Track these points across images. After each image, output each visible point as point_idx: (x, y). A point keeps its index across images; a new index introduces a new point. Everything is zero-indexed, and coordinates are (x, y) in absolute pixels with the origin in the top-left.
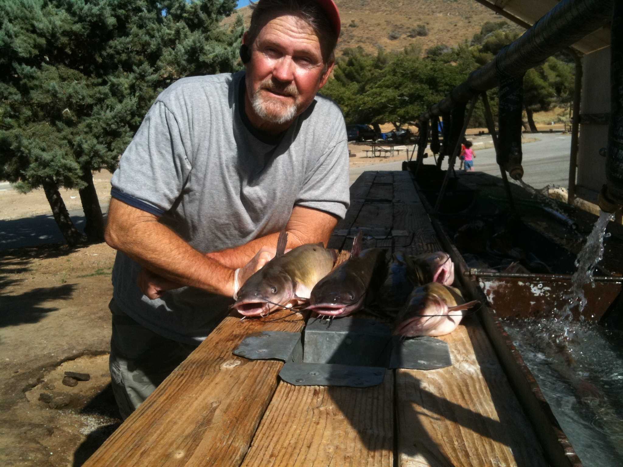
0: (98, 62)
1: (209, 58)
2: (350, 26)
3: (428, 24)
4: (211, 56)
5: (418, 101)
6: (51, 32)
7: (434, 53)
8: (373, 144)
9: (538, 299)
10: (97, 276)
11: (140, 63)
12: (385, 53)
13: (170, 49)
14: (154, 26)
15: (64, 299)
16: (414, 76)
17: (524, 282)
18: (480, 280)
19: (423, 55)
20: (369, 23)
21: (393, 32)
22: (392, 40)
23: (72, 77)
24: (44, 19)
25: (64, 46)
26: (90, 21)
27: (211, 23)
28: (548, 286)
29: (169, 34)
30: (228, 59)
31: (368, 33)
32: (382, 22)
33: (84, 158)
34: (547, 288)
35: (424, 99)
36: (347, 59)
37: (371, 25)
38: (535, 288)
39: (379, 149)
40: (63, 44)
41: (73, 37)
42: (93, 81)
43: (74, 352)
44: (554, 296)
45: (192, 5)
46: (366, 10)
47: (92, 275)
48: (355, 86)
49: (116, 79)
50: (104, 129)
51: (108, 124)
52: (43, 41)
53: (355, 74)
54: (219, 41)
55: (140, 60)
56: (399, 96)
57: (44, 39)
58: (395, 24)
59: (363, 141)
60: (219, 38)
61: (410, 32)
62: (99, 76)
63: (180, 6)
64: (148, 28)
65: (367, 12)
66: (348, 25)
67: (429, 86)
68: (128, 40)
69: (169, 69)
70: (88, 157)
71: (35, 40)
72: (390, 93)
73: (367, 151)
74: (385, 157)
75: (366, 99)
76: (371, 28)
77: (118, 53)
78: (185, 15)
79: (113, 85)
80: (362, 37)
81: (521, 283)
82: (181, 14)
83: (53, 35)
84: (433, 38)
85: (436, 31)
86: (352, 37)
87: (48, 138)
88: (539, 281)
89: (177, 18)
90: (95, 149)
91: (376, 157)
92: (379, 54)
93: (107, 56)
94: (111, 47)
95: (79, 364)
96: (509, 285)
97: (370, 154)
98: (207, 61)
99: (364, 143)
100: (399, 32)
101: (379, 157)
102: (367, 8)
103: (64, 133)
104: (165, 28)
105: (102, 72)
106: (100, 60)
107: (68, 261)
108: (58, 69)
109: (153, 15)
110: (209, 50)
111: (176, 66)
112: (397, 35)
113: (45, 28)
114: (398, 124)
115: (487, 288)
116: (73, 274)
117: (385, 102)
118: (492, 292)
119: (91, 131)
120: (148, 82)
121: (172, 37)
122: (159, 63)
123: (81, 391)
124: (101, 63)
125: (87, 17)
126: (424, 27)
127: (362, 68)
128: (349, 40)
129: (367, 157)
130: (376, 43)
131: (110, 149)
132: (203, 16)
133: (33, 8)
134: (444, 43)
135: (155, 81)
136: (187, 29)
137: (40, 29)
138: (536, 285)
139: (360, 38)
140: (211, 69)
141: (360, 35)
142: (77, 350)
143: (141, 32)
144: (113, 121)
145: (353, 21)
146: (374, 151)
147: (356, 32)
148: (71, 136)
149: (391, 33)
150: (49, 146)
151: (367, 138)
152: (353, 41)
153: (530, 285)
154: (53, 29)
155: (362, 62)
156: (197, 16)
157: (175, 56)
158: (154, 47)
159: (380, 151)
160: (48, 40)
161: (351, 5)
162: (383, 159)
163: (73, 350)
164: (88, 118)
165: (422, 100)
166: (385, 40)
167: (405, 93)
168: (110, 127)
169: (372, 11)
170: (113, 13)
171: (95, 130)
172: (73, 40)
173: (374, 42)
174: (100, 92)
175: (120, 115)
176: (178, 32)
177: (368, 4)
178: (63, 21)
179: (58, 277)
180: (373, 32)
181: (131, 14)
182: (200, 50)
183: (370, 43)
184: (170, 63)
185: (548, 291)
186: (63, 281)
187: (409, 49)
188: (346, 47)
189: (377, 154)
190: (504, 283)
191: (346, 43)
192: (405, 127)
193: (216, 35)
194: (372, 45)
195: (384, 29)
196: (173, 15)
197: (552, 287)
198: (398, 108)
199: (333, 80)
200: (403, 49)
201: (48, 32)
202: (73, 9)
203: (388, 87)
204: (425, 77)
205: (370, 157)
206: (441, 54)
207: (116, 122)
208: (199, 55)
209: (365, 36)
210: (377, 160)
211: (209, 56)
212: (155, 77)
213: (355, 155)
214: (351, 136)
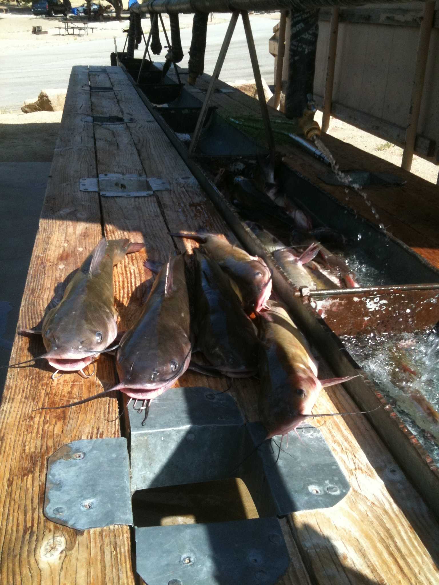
8: (65, 20)
9: (374, 313)
17: (360, 297)
18: (312, 299)
28: (385, 299)
34: (384, 302)
38: (372, 302)
39: (72, 25)
44: (390, 309)
59: (54, 16)
73: (60, 28)
74: (79, 35)
81: (356, 299)
88: (376, 294)
91: (69, 34)
96: (343, 302)
97: (63, 31)
99: (55, 18)
101: (73, 34)
115: (319, 308)
118: (324, 312)
129: (60, 35)
138: (372, 299)
146: (67, 28)
151: (57, 12)
153: (366, 300)
159: (73, 28)
162: (77, 37)
185: (385, 304)
189: (71, 31)
190: (338, 300)
197: (389, 300)
205: (63, 35)
210: (72, 38)
213: (46, 32)
214: (39, 9)
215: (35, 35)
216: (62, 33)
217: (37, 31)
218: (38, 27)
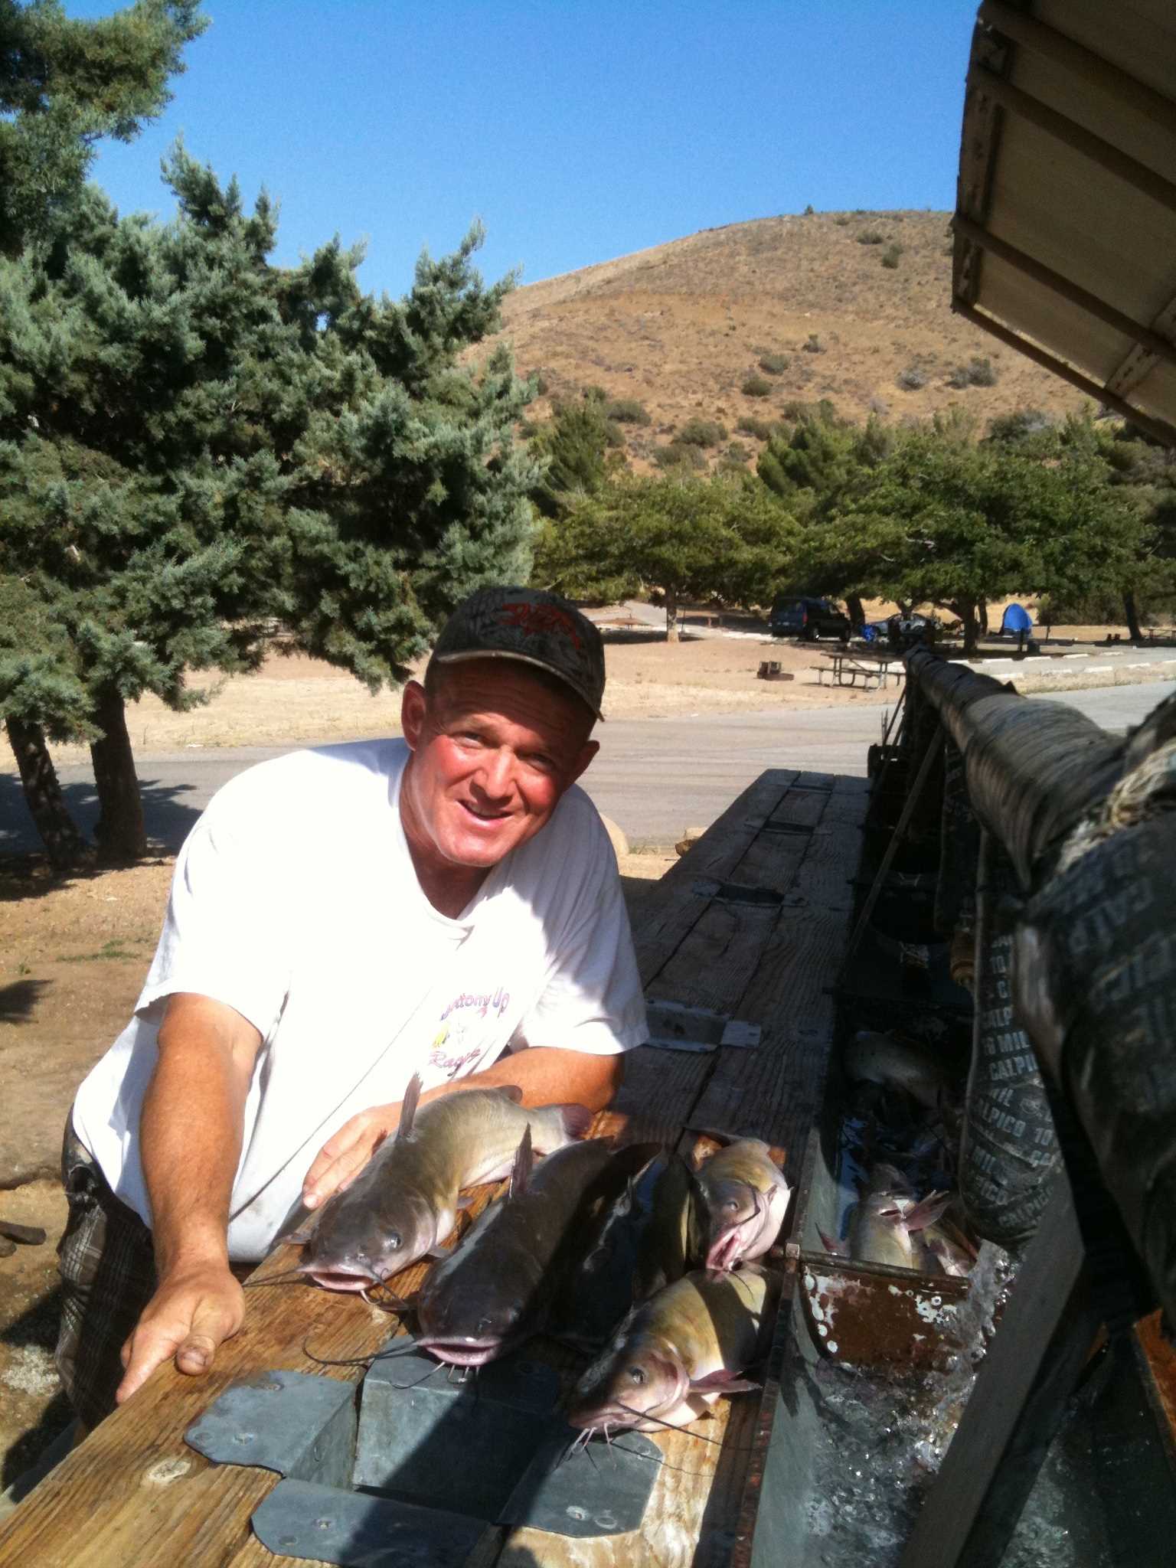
0: (154, 438)
1: (417, 450)
2: (806, 347)
3: (997, 357)
4: (422, 444)
5: (962, 551)
6: (47, 362)
7: (1008, 431)
8: (840, 651)
9: (933, 1328)
10: (106, 960)
11: (256, 445)
12: (884, 425)
13: (328, 414)
14: (294, 356)
15: (15, 1021)
16: (951, 490)
17: (901, 1287)
18: (807, 1270)
19: (979, 435)
20: (852, 345)
21: (911, 370)
22: (906, 390)
23: (94, 468)
24: (32, 328)
25: (76, 395)
26: (143, 340)
27: (431, 359)
28: (954, 1304)
29: (330, 379)
30: (462, 456)
31: (847, 369)
32: (885, 344)
33: (97, 673)
34: (953, 1308)
35: (975, 548)
36: (793, 428)
37: (856, 351)
38: (926, 1304)
39: (852, 665)
40: (72, 391)
41: (99, 376)
42: (141, 480)
43: (16, 1169)
45: (386, 313)
46: (846, 312)
47: (95, 956)
48: (806, 499)
49: (196, 480)
50: (155, 607)
51: (164, 597)
52: (26, 382)
53: (809, 469)
54: (450, 402)
55: (255, 436)
56: (910, 536)
57: (29, 375)
58: (915, 352)
59: (817, 641)
60: (450, 396)
61: (951, 374)
62: (155, 469)
63: (359, 311)
64: (280, 358)
65: (850, 318)
66: (800, 346)
67: (988, 515)
68: (226, 388)
69: (324, 462)
70: (108, 671)
71: (8, 379)
72: (890, 527)
73: (822, 670)
74: (864, 688)
75: (829, 539)
76: (856, 358)
77: (202, 417)
78: (369, 333)
79: (189, 494)
80: (834, 378)
81: (894, 1290)
82: (361, 330)
83: (53, 370)
84: (1007, 393)
85: (1015, 375)
86: (808, 376)
87: (20, 617)
88: (934, 1289)
89: (351, 339)
90: (128, 654)
91: (841, 685)
92: (870, 427)
93: (177, 424)
94: (186, 405)
95: (24, 1201)
96: (868, 1289)
97: (828, 677)
98: (412, 455)
99: (819, 645)
100: (925, 371)
101: (850, 686)
102: (851, 308)
103: (58, 606)
104: (319, 363)
105: (163, 459)
106: (159, 434)
107: (46, 910)
108: (59, 448)
109: (294, 329)
110: (418, 431)
111: (340, 457)
112: (919, 380)
113: (35, 350)
114: (908, 602)
115: (823, 1289)
116: (51, 950)
117: (873, 549)
118: (833, 1300)
119: (123, 605)
120: (267, 493)
121: (334, 386)
122: (299, 447)
123: (21, 1271)
124: (162, 441)
125: (138, 329)
126: (986, 364)
127: (828, 456)
128: (801, 383)
129: (819, 684)
130: (867, 396)
131: (163, 656)
132: (413, 340)
133: (10, 301)
134: (1034, 406)
135: (287, 491)
136: (373, 368)
137: (23, 353)
138: (926, 1297)
139: (828, 381)
140: (419, 474)
141: (828, 373)
142: (24, 1166)
143: (261, 369)
144: (175, 590)
145: (813, 337)
146: (838, 672)
147: (820, 365)
148: (74, 614)
149: (904, 374)
150: (21, 636)
151: (825, 632)
152: (810, 385)
153: (915, 1297)
154: (53, 355)
155: (830, 442)
156: (399, 339)
157: (338, 432)
158: (289, 410)
159: (853, 671)
160: (37, 379)
161: (811, 297)
162: (859, 692)
163: (14, 1164)
164: (118, 574)
165: (968, 552)
166: (889, 390)
167: (926, 531)
168: (169, 604)
169: (864, 315)
170: (195, 323)
171: (133, 606)
172: (98, 382)
173: (863, 392)
174: (156, 510)
175: (192, 579)
176: (349, 377)
177: (854, 299)
178: (75, 334)
179: (13, 957)
180: (860, 369)
181: (239, 329)
182: (396, 429)
183: (853, 394)
184: (326, 450)
186: (24, 970)
187: (946, 417)
188: (792, 398)
189: (847, 678)
190: (858, 1283)
191: (794, 390)
192: (926, 609)
193: (441, 389)
194: (856, 400)
195: (891, 362)
196: (341, 331)
198: (907, 566)
199: (754, 481)
200: (931, 416)
201: (42, 362)
202: (100, 310)
203: (885, 512)
204: (979, 494)
205: (827, 686)
206: (1024, 432)
207: (183, 593)
208: (393, 441)
209: (842, 375)
210: (846, 693)
211: (416, 444)
212: (286, 481)
213: (790, 677)
214: (786, 624)
215: (763, 681)
216: (824, 682)
217: (769, 672)
218: (774, 664)
